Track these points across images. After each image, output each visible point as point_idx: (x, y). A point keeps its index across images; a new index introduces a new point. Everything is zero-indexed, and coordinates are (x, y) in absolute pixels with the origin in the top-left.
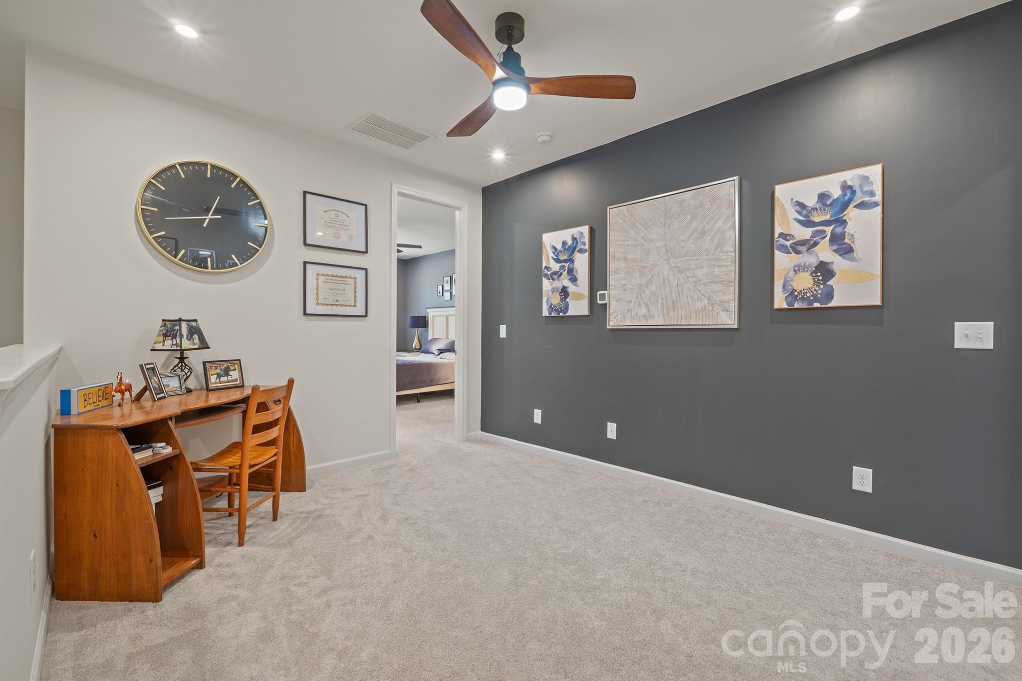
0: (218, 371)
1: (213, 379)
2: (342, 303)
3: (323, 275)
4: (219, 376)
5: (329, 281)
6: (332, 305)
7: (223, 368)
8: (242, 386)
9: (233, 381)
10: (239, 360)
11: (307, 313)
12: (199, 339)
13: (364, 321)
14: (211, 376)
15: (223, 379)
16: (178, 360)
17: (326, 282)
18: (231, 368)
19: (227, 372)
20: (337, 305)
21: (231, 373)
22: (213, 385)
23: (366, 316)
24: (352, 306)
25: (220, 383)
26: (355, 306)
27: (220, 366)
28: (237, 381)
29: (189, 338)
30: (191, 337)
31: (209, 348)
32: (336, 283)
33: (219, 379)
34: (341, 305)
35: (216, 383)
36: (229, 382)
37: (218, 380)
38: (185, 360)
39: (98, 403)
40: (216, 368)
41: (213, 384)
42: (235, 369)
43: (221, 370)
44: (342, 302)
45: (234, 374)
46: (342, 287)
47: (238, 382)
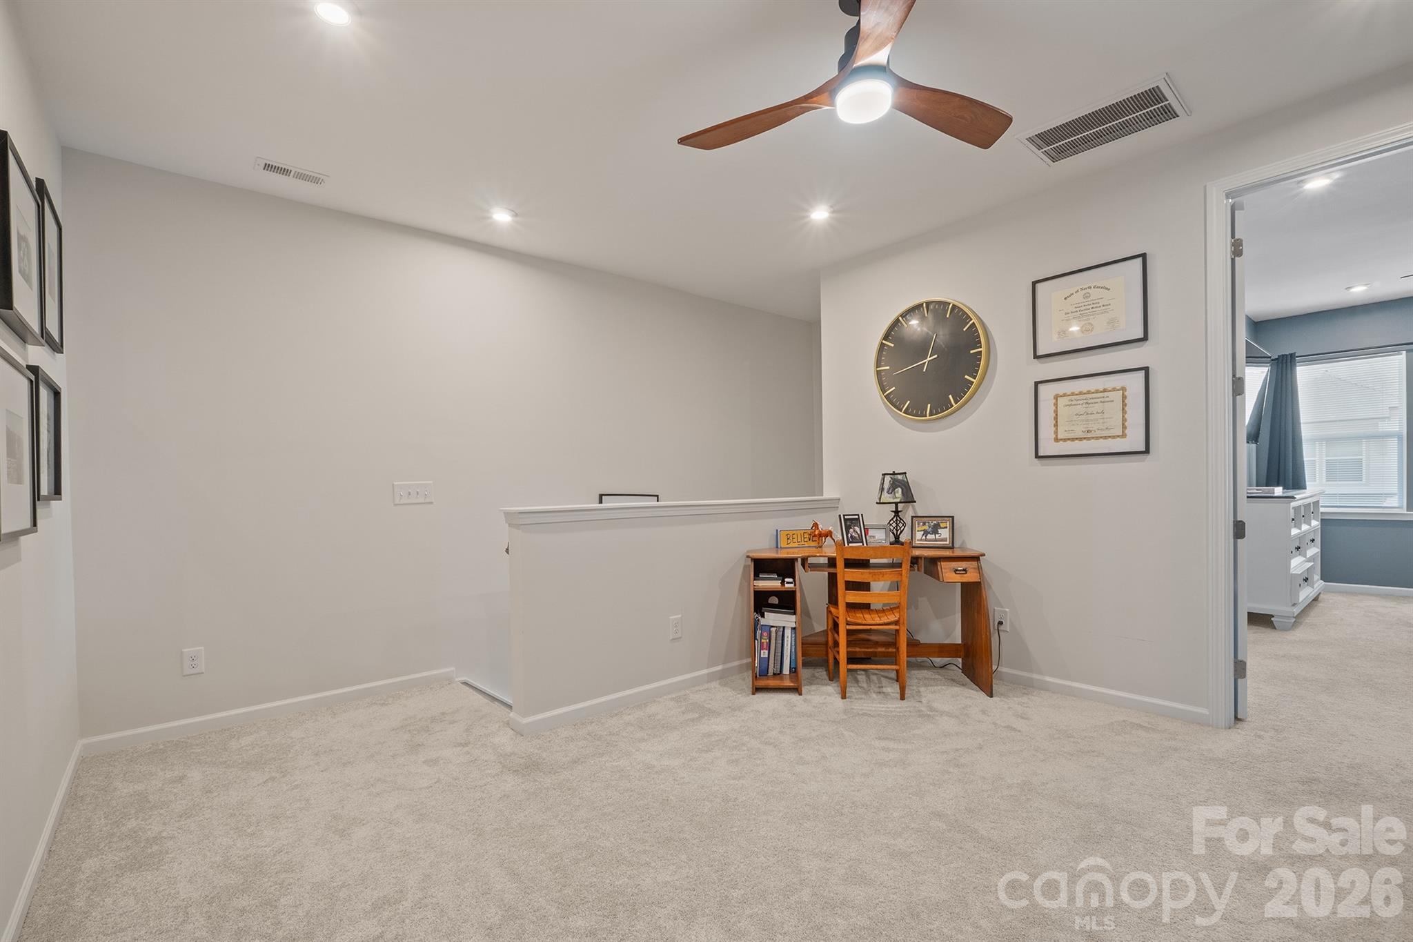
0: (926, 527)
1: (919, 535)
2: (1098, 434)
3: (1065, 395)
4: (926, 533)
5: (1073, 403)
6: (1081, 439)
7: (932, 524)
8: (952, 548)
9: (942, 540)
10: (953, 517)
11: (1039, 455)
12: (902, 492)
13: (1144, 461)
14: (917, 533)
15: (929, 537)
16: (893, 514)
17: (1071, 405)
18: (942, 525)
19: (935, 530)
20: (1088, 439)
21: (940, 531)
22: (917, 542)
23: (1147, 451)
24: (1118, 436)
25: (926, 541)
26: (1124, 436)
27: (929, 523)
28: (946, 541)
29: (890, 491)
30: (893, 490)
31: (915, 502)
32: (1087, 403)
33: (926, 536)
34: (1097, 438)
35: (921, 540)
36: (936, 541)
37: (924, 537)
38: (900, 514)
39: (803, 543)
40: (924, 524)
41: (918, 540)
42: (946, 527)
43: (929, 527)
44: (1098, 432)
45: (945, 533)
46: (1098, 407)
47: (948, 543)
